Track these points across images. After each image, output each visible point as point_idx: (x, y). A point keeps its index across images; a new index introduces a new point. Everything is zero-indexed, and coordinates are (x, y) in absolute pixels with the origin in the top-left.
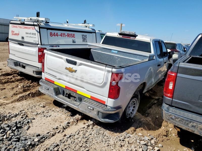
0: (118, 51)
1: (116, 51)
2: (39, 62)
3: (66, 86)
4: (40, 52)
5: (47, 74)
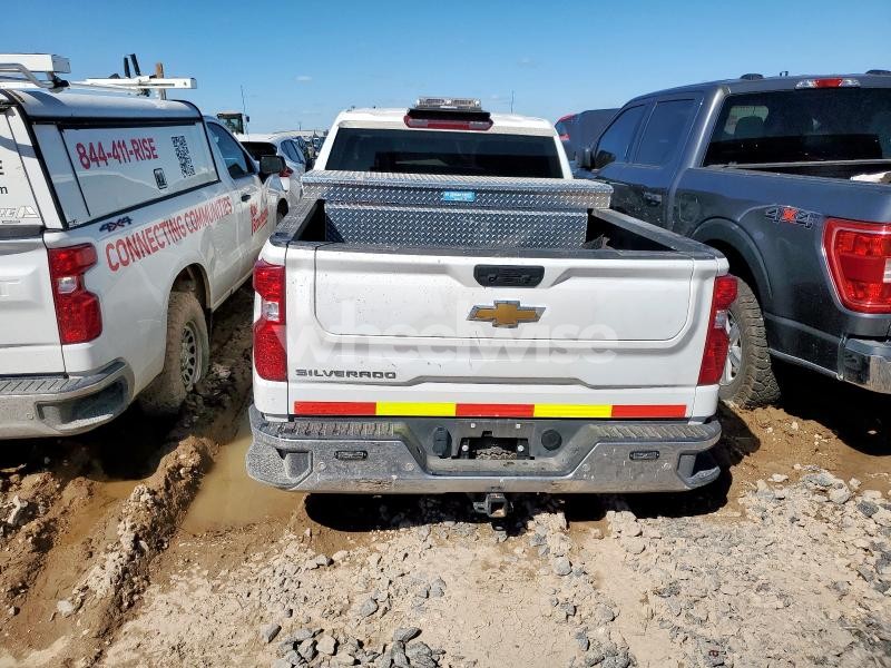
0: (475, 191)
1: (467, 190)
2: (66, 339)
3: (460, 407)
4: (69, 278)
5: (314, 377)
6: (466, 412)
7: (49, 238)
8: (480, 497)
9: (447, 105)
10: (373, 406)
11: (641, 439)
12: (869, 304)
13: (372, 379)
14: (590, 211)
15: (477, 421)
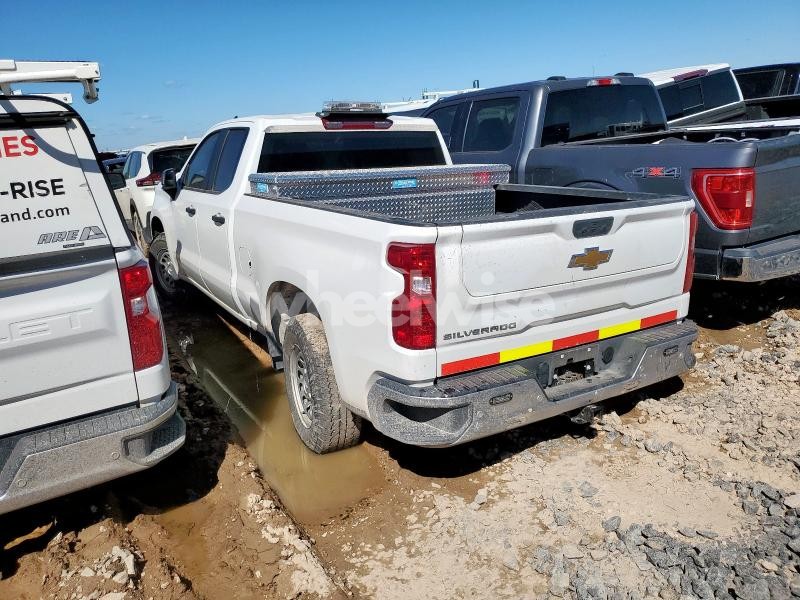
1: (408, 178)
2: (139, 364)
3: (556, 343)
4: (139, 299)
5: (458, 340)
6: (560, 345)
7: (121, 257)
8: (575, 412)
9: (354, 108)
10: (497, 356)
11: (667, 339)
12: (735, 223)
13: (499, 332)
14: (495, 187)
15: (566, 351)
